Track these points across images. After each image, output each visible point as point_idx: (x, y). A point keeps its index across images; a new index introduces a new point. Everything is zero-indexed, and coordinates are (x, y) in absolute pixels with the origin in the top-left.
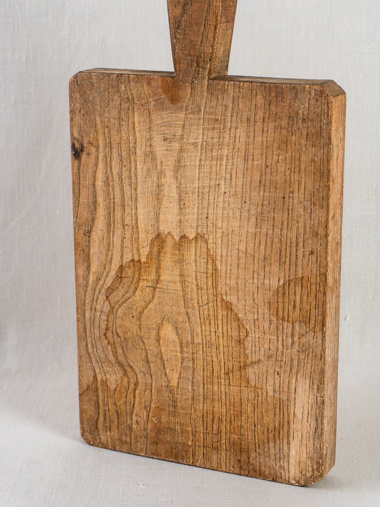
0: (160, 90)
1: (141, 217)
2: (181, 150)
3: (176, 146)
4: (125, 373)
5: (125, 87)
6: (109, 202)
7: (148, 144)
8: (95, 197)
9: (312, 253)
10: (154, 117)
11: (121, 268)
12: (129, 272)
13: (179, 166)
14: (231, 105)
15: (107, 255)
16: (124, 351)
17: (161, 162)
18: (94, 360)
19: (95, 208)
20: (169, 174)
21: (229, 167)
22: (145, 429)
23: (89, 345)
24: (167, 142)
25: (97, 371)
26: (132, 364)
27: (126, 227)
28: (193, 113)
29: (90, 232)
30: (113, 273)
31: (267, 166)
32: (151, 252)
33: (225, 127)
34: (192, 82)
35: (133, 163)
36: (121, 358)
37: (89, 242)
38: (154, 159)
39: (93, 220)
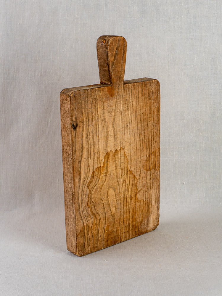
0: (107, 92)
1: (100, 148)
2: (115, 115)
3: (113, 114)
4: (96, 217)
5: (94, 94)
6: (88, 146)
7: (103, 116)
8: (83, 145)
9: (156, 142)
10: (105, 104)
11: (94, 172)
12: (96, 173)
13: (114, 122)
14: (131, 93)
15: (88, 169)
16: (95, 208)
17: (108, 122)
18: (83, 217)
19: (83, 150)
20: (111, 126)
21: (131, 117)
22: (103, 237)
23: (81, 212)
24: (110, 113)
25: (84, 222)
26: (98, 212)
27: (95, 154)
28: (119, 99)
29: (80, 161)
30: (90, 176)
31: (142, 114)
32: (104, 161)
33: (129, 102)
34: (118, 87)
35: (97, 125)
36: (94, 211)
37: (80, 165)
38: (105, 122)
39: (82, 156)
